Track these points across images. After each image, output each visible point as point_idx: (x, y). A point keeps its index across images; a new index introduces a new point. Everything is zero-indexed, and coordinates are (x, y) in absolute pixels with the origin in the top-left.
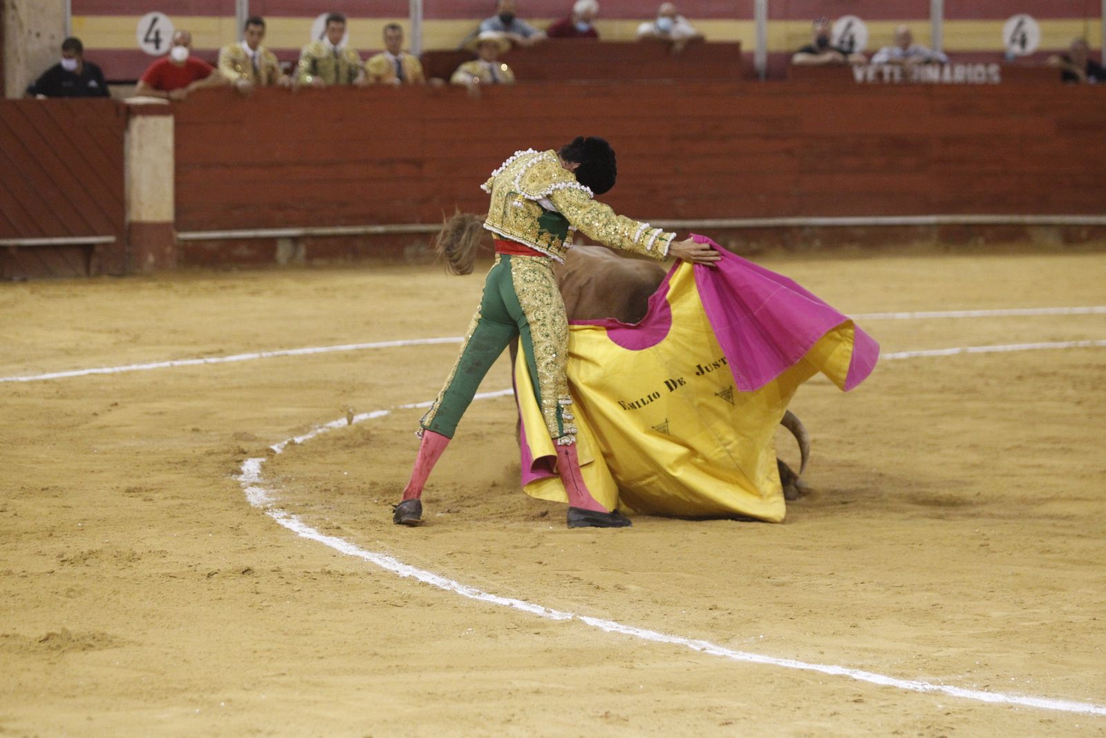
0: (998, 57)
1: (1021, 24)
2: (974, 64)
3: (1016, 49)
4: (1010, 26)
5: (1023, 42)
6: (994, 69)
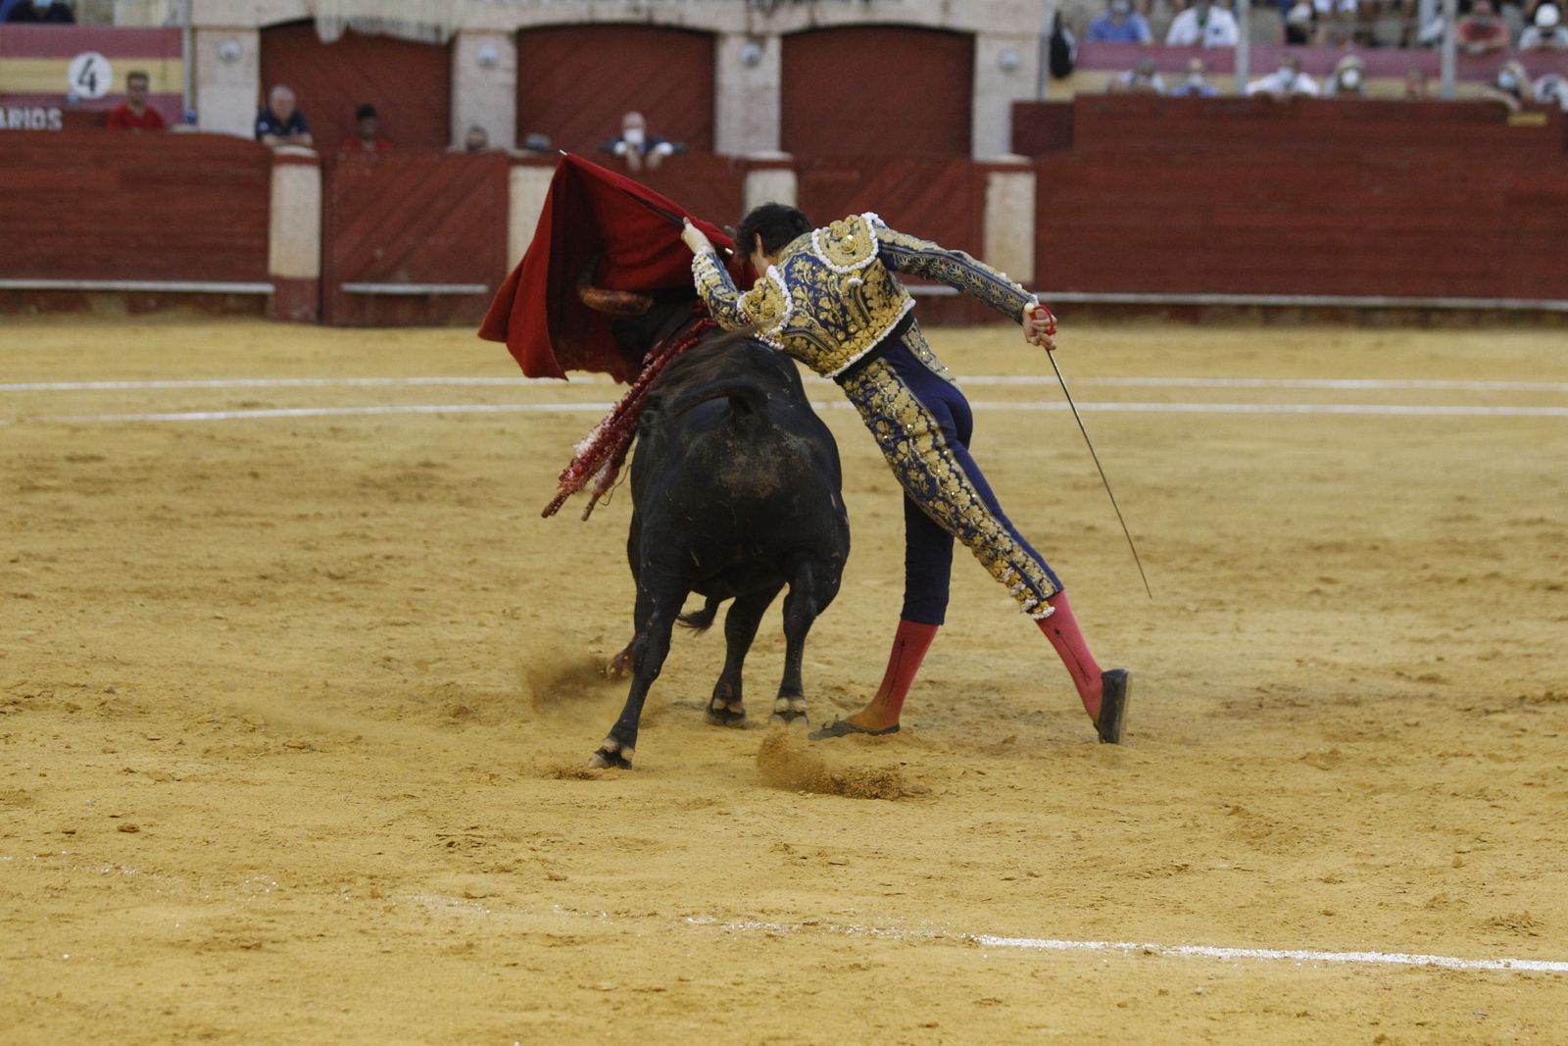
0: (59, 100)
1: (90, 62)
2: (31, 108)
3: (84, 91)
4: (77, 65)
5: (92, 84)
6: (54, 113)
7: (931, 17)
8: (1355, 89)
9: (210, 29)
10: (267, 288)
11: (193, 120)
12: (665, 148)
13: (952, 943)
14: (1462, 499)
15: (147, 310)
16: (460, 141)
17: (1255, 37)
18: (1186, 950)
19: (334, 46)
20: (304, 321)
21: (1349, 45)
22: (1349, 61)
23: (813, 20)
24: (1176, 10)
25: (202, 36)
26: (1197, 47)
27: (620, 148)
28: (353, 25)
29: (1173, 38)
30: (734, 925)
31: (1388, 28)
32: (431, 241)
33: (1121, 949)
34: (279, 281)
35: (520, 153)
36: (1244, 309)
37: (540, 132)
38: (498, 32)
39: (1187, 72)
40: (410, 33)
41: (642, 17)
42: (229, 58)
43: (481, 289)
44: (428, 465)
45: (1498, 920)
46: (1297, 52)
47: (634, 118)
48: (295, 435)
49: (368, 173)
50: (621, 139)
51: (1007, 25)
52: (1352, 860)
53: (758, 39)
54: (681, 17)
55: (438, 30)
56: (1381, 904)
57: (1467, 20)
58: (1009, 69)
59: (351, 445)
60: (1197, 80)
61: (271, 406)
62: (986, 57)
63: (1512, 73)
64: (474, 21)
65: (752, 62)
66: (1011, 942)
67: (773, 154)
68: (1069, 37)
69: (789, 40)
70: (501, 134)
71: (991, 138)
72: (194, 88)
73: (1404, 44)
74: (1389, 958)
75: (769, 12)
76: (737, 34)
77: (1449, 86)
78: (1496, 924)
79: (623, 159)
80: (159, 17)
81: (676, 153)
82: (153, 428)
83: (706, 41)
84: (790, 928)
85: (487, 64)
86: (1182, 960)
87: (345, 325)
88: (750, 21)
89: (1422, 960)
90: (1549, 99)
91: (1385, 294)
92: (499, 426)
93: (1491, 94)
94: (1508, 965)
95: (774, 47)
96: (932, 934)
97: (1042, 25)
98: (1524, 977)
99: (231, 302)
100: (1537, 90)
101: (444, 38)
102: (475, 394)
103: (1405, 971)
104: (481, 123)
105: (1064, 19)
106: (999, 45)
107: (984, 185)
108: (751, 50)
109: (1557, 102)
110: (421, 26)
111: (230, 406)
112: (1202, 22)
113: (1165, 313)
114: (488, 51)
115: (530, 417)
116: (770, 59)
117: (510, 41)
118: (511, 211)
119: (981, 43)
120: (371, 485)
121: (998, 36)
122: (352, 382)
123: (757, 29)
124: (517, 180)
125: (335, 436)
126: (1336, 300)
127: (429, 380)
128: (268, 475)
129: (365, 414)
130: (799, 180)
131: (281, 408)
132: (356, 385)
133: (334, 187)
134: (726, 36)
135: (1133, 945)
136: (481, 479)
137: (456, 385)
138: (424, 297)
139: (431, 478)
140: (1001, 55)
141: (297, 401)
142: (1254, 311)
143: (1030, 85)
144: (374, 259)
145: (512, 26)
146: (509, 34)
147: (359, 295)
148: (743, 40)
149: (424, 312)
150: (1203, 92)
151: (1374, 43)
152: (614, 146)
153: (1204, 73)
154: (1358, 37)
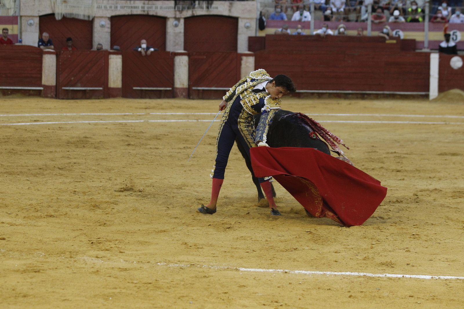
7: (226, 13)
8: (343, 33)
9: (25, 16)
10: (42, 88)
11: (21, 42)
12: (152, 49)
13: (232, 270)
14: (373, 146)
15: (8, 95)
16: (95, 47)
17: (315, 19)
18: (297, 272)
19: (59, 21)
20: (52, 97)
21: (342, 21)
22: (342, 25)
23: (193, 14)
24: (294, 12)
25: (23, 18)
26: (300, 21)
27: (140, 49)
28: (65, 15)
29: (293, 19)
30: (171, 265)
31: (352, 16)
32: (87, 75)
33: (279, 271)
34: (45, 86)
35: (112, 51)
36: (313, 94)
37: (117, 45)
38: (106, 17)
39: (297, 28)
40: (81, 18)
41: (146, 13)
42: (31, 25)
43: (101, 88)
44: (86, 137)
45: (383, 263)
46: (327, 23)
47: (144, 41)
48: (49, 129)
49: (69, 56)
50: (140, 47)
51: (247, 15)
52: (343, 247)
53: (178, 19)
54: (156, 13)
55: (89, 17)
56: (351, 259)
57: (374, 14)
58: (247, 27)
59: (65, 132)
60: (300, 31)
61: (42, 121)
62: (241, 24)
63: (387, 29)
64: (98, 15)
65: (176, 26)
66: (248, 270)
67: (182, 51)
68: (264, 19)
69: (186, 19)
70: (106, 46)
71: (242, 46)
72: (21, 33)
73: (357, 21)
74: (353, 274)
75: (181, 12)
76: (172, 18)
77: (369, 32)
78: (383, 264)
79: (140, 52)
80: (11, 13)
81: (155, 51)
82: (9, 127)
83: (163, 20)
84: (187, 266)
85: (102, 26)
86: (296, 274)
87: (63, 99)
88: (175, 14)
89: (362, 274)
90: (397, 36)
91: (352, 90)
92: (106, 127)
93: (381, 35)
94: (386, 275)
95: (182, 21)
96: (226, 267)
97: (257, 15)
98: (390, 279)
99: (31, 92)
100: (393, 33)
101: (91, 19)
102: (99, 118)
103: (357, 277)
104: (101, 43)
105: (263, 14)
106: (245, 21)
107: (241, 59)
108: (176, 22)
109: (399, 36)
110: (84, 16)
111: (31, 121)
112: (301, 15)
114: (103, 23)
115: (114, 124)
116: (181, 25)
117: (109, 20)
118: (109, 67)
119: (240, 20)
120: (70, 143)
121: (244, 18)
122: (65, 114)
123: (178, 16)
124: (111, 58)
125: (60, 129)
126: (338, 92)
127: (86, 114)
128: (42, 140)
129: (68, 123)
130: (189, 58)
131: (45, 122)
132: (66, 115)
133: (60, 60)
134: (169, 18)
135: (282, 270)
136: (101, 141)
137: (94, 115)
138: (85, 91)
139: (87, 141)
140: (245, 24)
141: (50, 120)
142: (315, 94)
143: (253, 32)
144: (71, 80)
145: (109, 16)
146: (109, 18)
147: (67, 90)
148: (173, 20)
149: (85, 95)
150: (301, 34)
151: (348, 21)
152: (138, 49)
153: (302, 29)
154: (344, 19)
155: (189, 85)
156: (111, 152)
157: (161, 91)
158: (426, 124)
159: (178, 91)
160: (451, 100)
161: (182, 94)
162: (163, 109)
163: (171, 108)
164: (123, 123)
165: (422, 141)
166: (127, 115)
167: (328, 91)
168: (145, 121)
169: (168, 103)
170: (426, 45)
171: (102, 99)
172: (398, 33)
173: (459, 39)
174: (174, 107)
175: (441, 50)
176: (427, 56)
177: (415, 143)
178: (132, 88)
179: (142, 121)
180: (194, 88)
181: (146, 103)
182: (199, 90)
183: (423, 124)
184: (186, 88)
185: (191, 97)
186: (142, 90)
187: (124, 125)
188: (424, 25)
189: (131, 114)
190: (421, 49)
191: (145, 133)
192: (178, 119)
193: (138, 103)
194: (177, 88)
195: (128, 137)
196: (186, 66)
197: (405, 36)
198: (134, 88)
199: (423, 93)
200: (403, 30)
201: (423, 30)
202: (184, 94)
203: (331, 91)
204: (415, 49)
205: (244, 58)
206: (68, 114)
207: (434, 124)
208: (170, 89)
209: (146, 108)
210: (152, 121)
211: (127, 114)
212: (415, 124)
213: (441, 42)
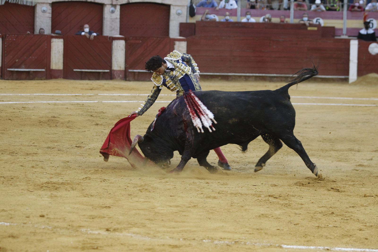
7: (159, 1)
12: (95, 34)
13: (275, 247)
14: (323, 127)
16: (37, 32)
17: (241, 7)
18: (337, 249)
21: (265, 9)
23: (128, 1)
27: (83, 34)
29: (220, 7)
30: (216, 242)
31: (275, 5)
32: (31, 57)
33: (320, 249)
35: (53, 35)
36: (240, 77)
37: (57, 30)
38: (47, 3)
43: (44, 70)
44: (54, 117)
46: (253, 11)
47: (87, 26)
48: (14, 109)
49: (14, 39)
50: (83, 31)
51: (178, 3)
52: (362, 224)
53: (114, 6)
55: (32, 3)
57: (296, 3)
58: (179, 14)
60: (228, 18)
61: (3, 101)
62: (173, 11)
64: (41, 0)
65: (113, 12)
66: (289, 247)
67: (119, 36)
68: (194, 6)
69: (122, 6)
70: (48, 31)
71: (174, 32)
73: (279, 9)
76: (108, 4)
77: (292, 20)
83: (101, 6)
84: (232, 243)
85: (44, 11)
87: (8, 79)
88: (112, 1)
90: (318, 23)
91: (276, 73)
92: (66, 107)
95: (118, 8)
96: (269, 244)
97: (187, 3)
100: (314, 21)
101: (33, 5)
104: (42, 27)
105: (193, 2)
106: (177, 8)
107: (174, 44)
108: (113, 9)
109: (320, 24)
110: (27, 1)
113: (220, 78)
114: (44, 8)
115: (72, 105)
116: (117, 11)
117: (50, 5)
118: (52, 50)
119: (172, 7)
120: (42, 122)
121: (176, 6)
122: (19, 94)
123: (114, 3)
124: (53, 42)
125: (24, 109)
126: (264, 75)
127: (40, 94)
128: (13, 120)
129: (29, 103)
130: (126, 42)
131: (6, 101)
132: (21, 95)
133: (6, 43)
134: (106, 5)
135: (323, 247)
136: (70, 121)
137: (47, 96)
138: (28, 72)
139: (56, 121)
140: (177, 11)
141: (8, 100)
142: (243, 77)
143: (184, 18)
144: (16, 62)
145: (51, 2)
146: (50, 4)
147: (12, 71)
148: (110, 6)
149: (29, 76)
150: (229, 21)
151: (272, 9)
152: (81, 33)
153: (229, 16)
154: (267, 7)
155: (125, 68)
156: (85, 131)
157: (99, 73)
158: (359, 107)
159: (115, 73)
160: (370, 83)
161: (119, 76)
162: (107, 90)
163: (114, 89)
164: (81, 104)
165: (364, 122)
166: (78, 96)
167: (254, 75)
168: (99, 102)
169: (108, 84)
170: (344, 32)
171: (44, 80)
172: (318, 21)
173: (375, 26)
174: (116, 88)
175: (360, 37)
176: (347, 43)
177: (359, 124)
178: (73, 70)
179: (96, 102)
180: (130, 70)
181: (87, 84)
182: (134, 72)
183: (356, 106)
184: (123, 71)
185: (127, 79)
186: (82, 72)
187: (81, 106)
188: (342, 14)
189: (81, 94)
190: (340, 36)
191: (106, 113)
192: (128, 100)
193: (80, 84)
194: (114, 71)
195: (92, 117)
196: (123, 50)
197: (325, 23)
198: (75, 70)
199: (343, 77)
200: (323, 18)
201: (342, 18)
202: (121, 76)
203: (257, 75)
204: (334, 36)
205: (177, 43)
206: (22, 94)
207: (366, 107)
208: (108, 71)
209: (91, 89)
210: (105, 101)
211: (77, 94)
212: (349, 106)
213: (361, 29)
